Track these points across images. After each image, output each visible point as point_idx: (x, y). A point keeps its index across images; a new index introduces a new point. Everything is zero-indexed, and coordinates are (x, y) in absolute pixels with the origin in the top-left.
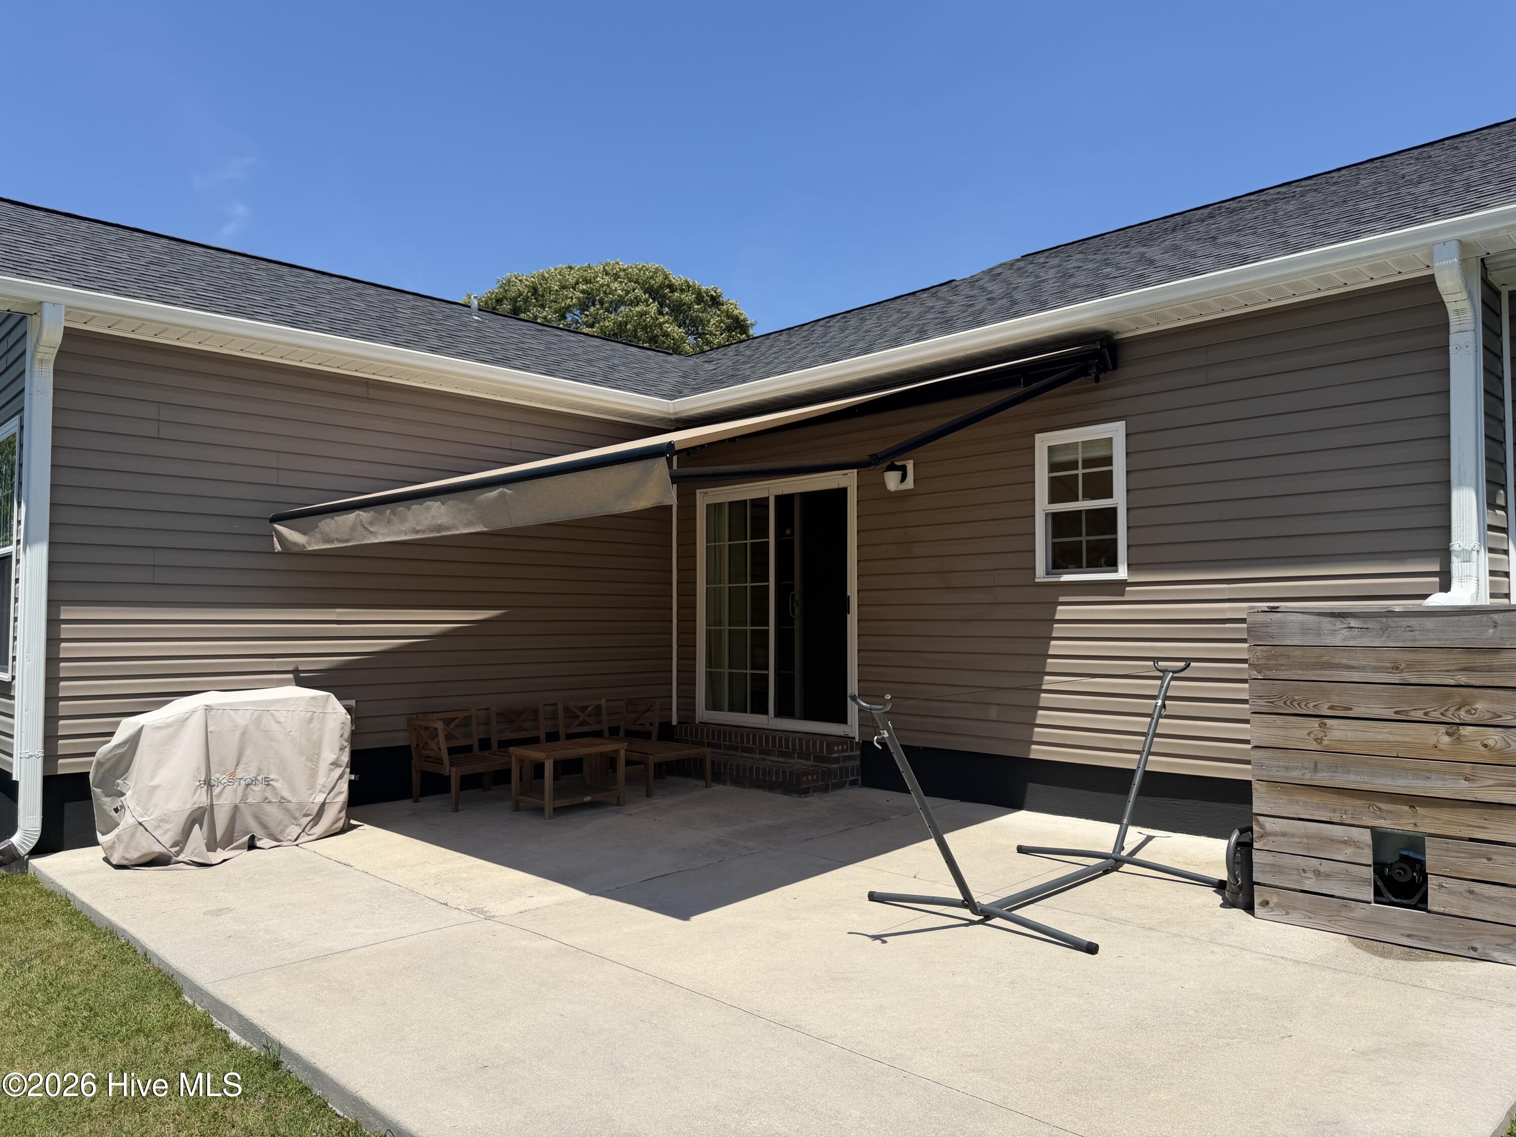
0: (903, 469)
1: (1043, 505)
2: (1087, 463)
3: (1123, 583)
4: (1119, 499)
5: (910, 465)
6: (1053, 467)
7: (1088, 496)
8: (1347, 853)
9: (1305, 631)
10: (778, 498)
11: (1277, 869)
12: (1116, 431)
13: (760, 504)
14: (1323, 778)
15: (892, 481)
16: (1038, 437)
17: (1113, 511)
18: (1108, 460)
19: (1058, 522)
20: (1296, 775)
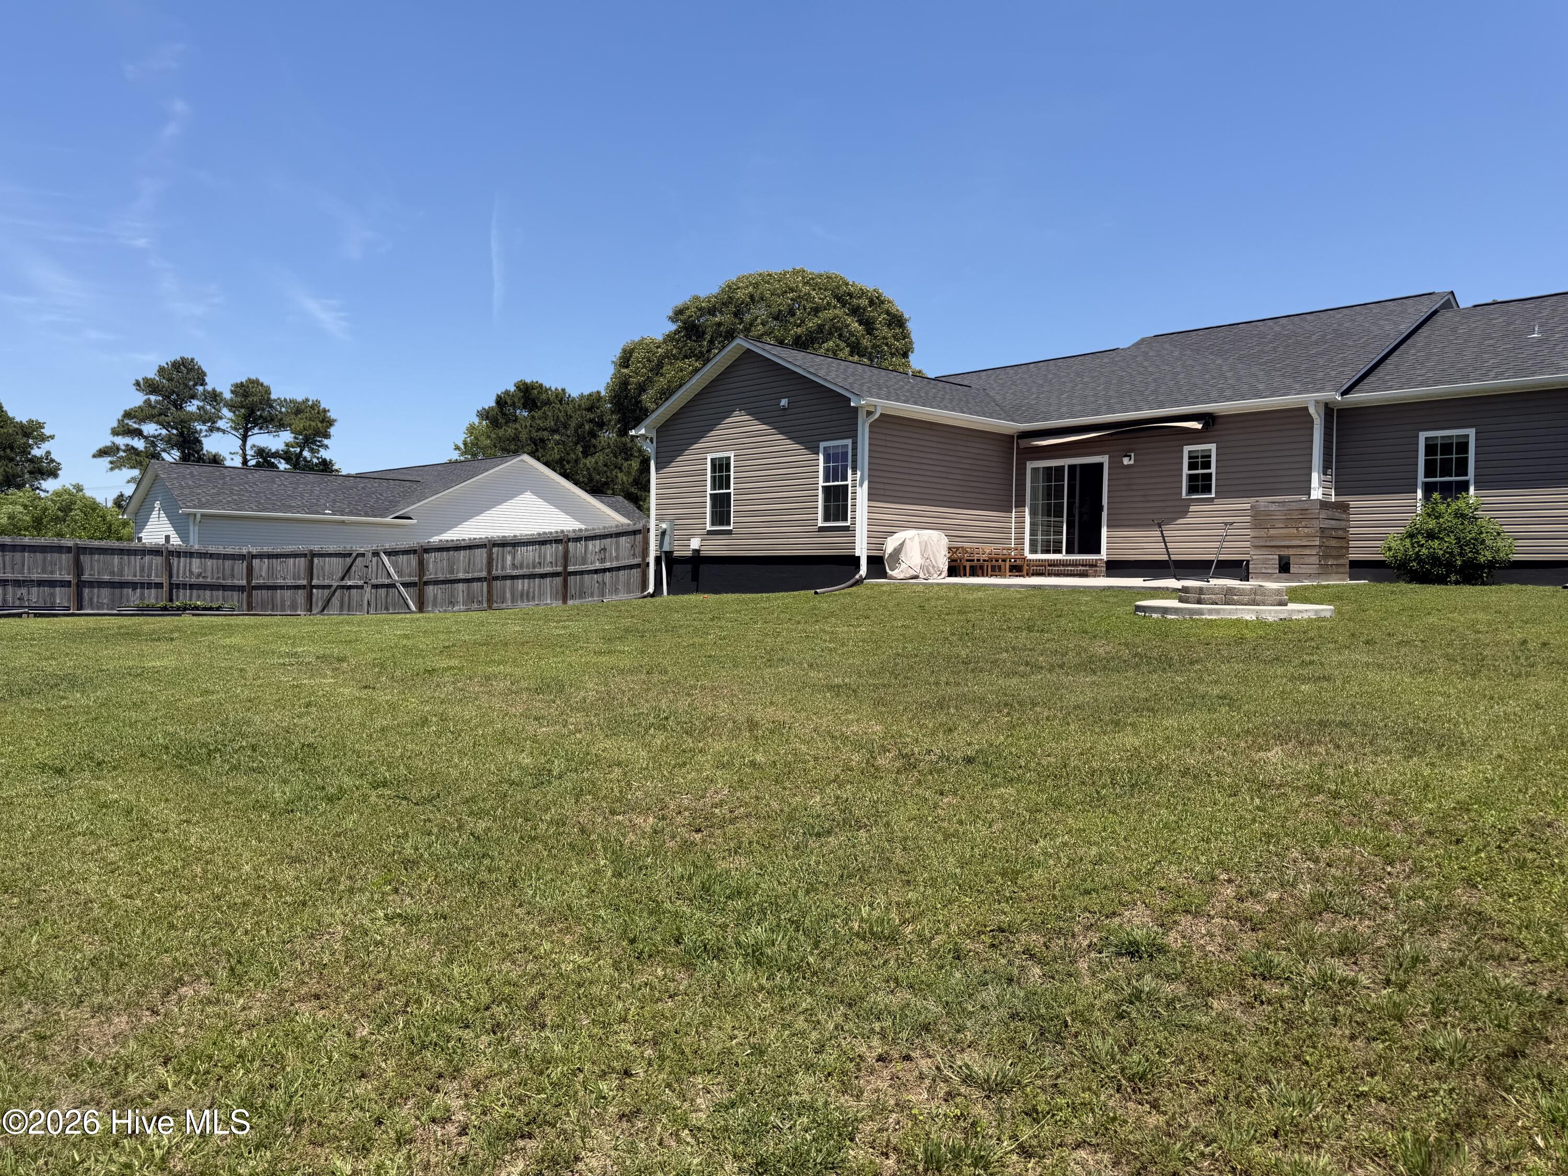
0: (1130, 456)
1: (1186, 471)
2: (1203, 457)
3: (1213, 498)
4: (1213, 470)
5: (1133, 455)
6: (1190, 458)
7: (1202, 468)
8: (1273, 562)
9: (1265, 506)
10: (1069, 466)
11: (1255, 568)
12: (1213, 447)
13: (1060, 469)
14: (1268, 544)
15: (1126, 461)
16: (1185, 447)
17: (1211, 474)
18: (1210, 456)
19: (1191, 478)
20: (1261, 544)
